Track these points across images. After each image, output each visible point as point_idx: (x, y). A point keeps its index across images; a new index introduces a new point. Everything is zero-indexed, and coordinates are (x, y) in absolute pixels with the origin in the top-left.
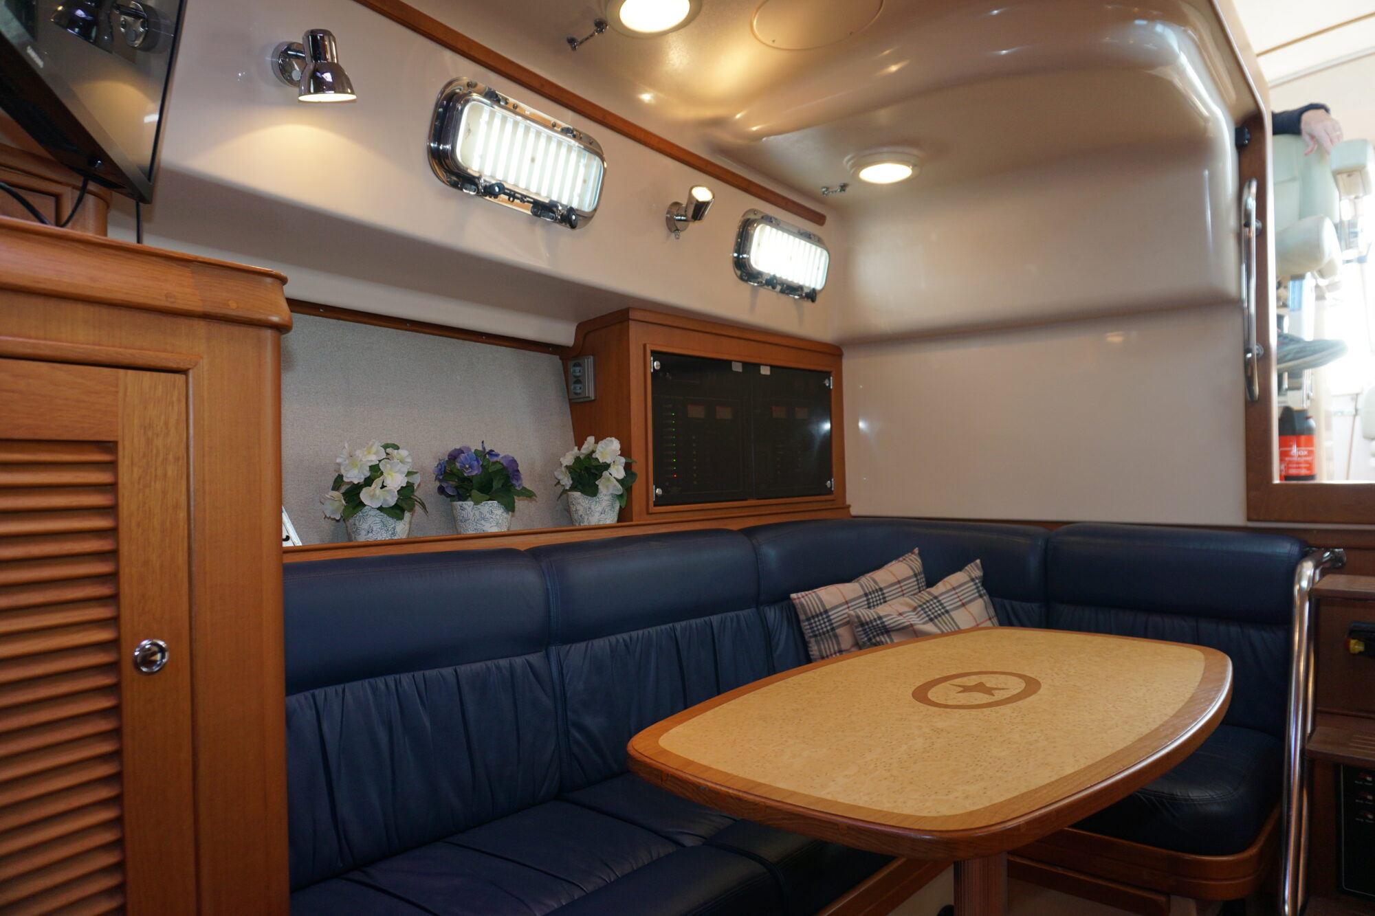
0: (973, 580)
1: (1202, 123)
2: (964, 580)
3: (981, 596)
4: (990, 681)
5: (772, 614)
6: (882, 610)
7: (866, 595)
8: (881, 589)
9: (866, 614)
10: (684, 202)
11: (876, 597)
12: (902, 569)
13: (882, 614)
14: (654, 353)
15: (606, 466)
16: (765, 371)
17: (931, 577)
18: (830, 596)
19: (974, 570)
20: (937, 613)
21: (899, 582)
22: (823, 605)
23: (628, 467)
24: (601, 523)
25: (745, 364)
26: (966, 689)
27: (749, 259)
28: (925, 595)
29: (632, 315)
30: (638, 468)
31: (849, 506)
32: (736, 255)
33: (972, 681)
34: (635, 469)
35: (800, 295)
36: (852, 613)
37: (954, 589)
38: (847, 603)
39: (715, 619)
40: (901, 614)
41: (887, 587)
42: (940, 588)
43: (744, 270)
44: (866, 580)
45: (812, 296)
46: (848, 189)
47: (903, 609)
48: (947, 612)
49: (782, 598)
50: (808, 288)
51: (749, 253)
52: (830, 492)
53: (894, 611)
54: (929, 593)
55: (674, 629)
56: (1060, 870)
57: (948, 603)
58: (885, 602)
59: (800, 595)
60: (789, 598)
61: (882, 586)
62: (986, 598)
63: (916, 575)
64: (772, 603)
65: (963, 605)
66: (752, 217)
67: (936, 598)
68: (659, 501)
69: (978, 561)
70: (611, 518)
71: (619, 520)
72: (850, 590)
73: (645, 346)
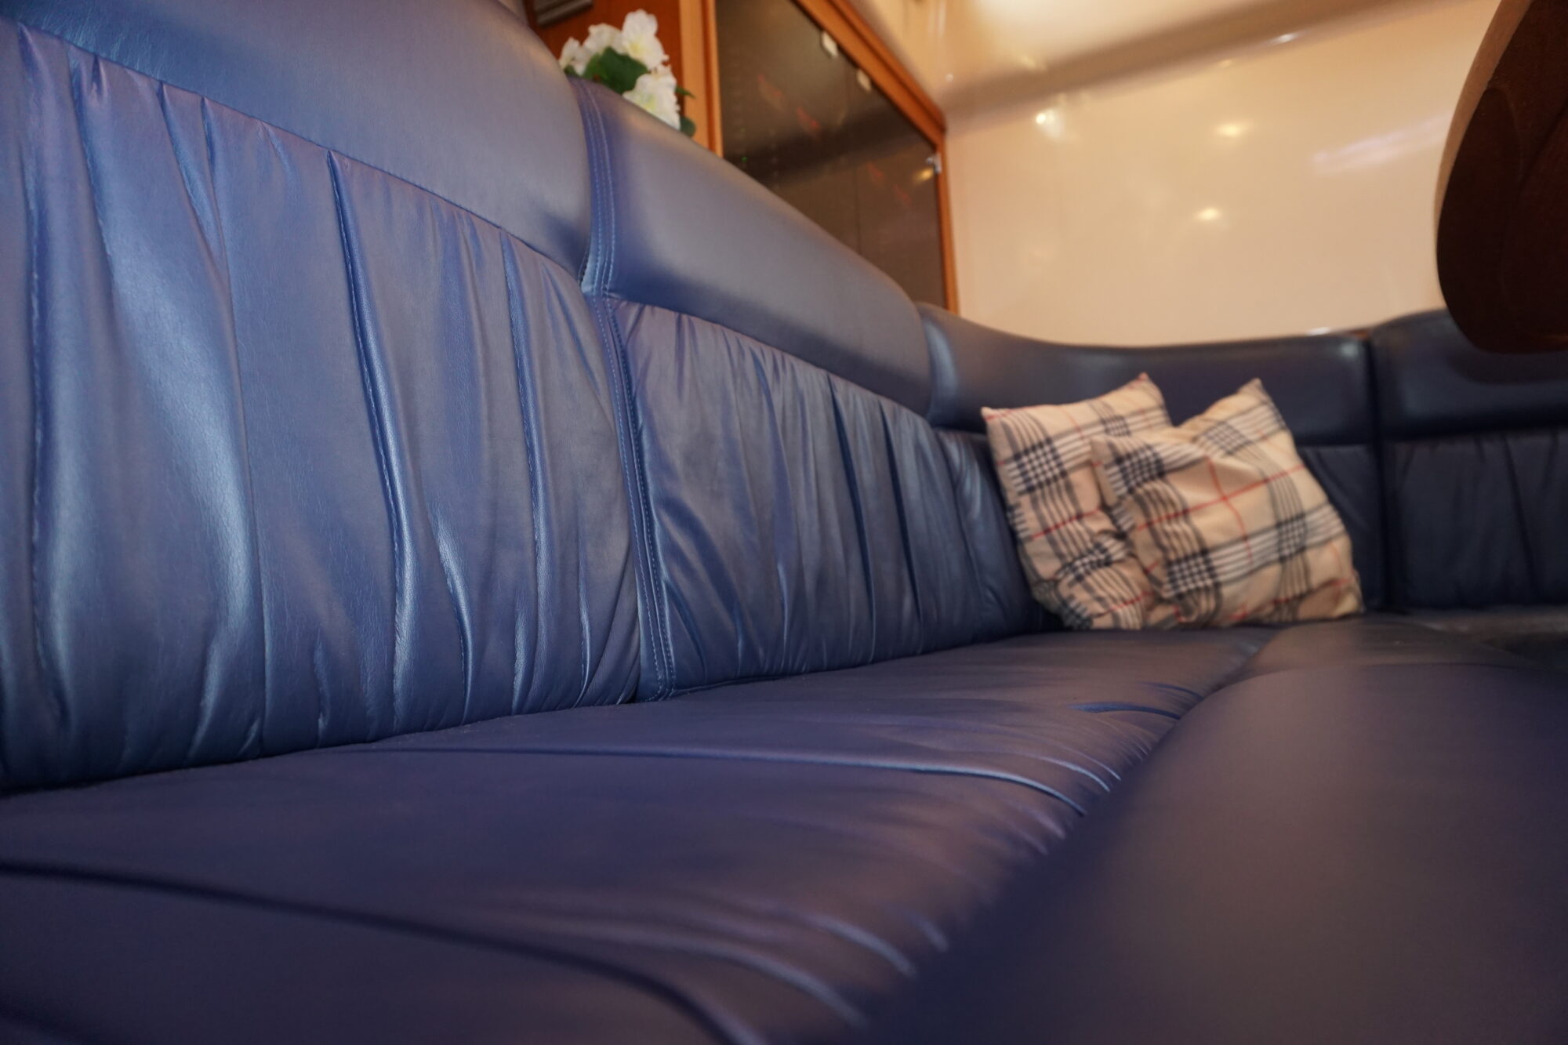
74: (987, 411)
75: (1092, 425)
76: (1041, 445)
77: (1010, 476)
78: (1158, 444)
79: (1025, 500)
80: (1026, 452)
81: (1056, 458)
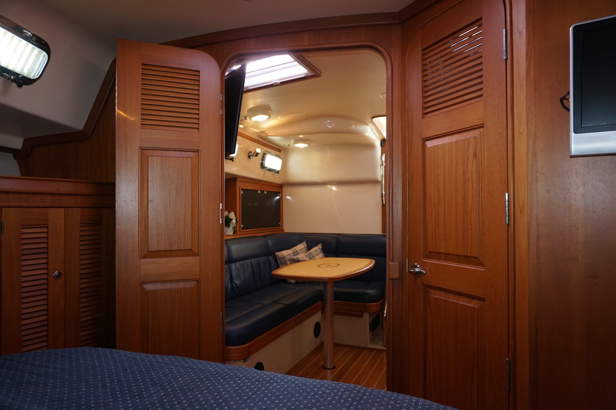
0: (320, 249)
1: (373, 141)
2: (317, 249)
3: (322, 253)
4: (331, 265)
5: (271, 258)
6: (298, 256)
7: (294, 253)
8: (297, 251)
9: (294, 258)
10: (253, 151)
11: (296, 253)
12: (302, 246)
13: (298, 257)
14: (242, 189)
15: (232, 219)
16: (265, 192)
17: (309, 248)
18: (285, 253)
19: (320, 246)
20: (311, 258)
21: (301, 250)
22: (283, 256)
23: (236, 219)
24: (230, 234)
25: (261, 191)
26: (326, 266)
27: (264, 163)
28: (308, 253)
29: (238, 179)
30: (238, 220)
31: (284, 230)
32: (261, 162)
33: (328, 264)
34: (237, 220)
35: (275, 172)
36: (291, 257)
37: (315, 251)
38: (289, 255)
39: (259, 259)
40: (303, 257)
41: (298, 251)
42: (312, 251)
43: (262, 166)
44: (293, 249)
45: (278, 172)
46: (290, 146)
47: (303, 256)
48: (314, 257)
49: (273, 254)
50: (277, 170)
51: (265, 162)
52: (279, 226)
53: (300, 256)
54: (309, 252)
55: (251, 261)
56: (342, 311)
57: (314, 254)
58: (298, 255)
59: (277, 253)
60: (275, 254)
61: (297, 250)
62: (323, 253)
63: (305, 248)
64: (270, 255)
65: (318, 255)
66: (266, 152)
67: (311, 253)
68: (243, 228)
69: (321, 244)
70: (232, 233)
71: (234, 233)
72: (290, 251)
73: (240, 187)
74: (276, 253)
75: (292, 253)
76: (283, 258)
77: (279, 261)
78: (299, 258)
79: (281, 265)
80: (281, 259)
81: (285, 259)
